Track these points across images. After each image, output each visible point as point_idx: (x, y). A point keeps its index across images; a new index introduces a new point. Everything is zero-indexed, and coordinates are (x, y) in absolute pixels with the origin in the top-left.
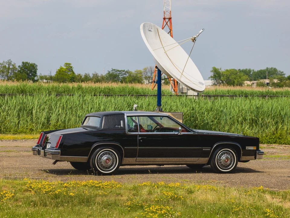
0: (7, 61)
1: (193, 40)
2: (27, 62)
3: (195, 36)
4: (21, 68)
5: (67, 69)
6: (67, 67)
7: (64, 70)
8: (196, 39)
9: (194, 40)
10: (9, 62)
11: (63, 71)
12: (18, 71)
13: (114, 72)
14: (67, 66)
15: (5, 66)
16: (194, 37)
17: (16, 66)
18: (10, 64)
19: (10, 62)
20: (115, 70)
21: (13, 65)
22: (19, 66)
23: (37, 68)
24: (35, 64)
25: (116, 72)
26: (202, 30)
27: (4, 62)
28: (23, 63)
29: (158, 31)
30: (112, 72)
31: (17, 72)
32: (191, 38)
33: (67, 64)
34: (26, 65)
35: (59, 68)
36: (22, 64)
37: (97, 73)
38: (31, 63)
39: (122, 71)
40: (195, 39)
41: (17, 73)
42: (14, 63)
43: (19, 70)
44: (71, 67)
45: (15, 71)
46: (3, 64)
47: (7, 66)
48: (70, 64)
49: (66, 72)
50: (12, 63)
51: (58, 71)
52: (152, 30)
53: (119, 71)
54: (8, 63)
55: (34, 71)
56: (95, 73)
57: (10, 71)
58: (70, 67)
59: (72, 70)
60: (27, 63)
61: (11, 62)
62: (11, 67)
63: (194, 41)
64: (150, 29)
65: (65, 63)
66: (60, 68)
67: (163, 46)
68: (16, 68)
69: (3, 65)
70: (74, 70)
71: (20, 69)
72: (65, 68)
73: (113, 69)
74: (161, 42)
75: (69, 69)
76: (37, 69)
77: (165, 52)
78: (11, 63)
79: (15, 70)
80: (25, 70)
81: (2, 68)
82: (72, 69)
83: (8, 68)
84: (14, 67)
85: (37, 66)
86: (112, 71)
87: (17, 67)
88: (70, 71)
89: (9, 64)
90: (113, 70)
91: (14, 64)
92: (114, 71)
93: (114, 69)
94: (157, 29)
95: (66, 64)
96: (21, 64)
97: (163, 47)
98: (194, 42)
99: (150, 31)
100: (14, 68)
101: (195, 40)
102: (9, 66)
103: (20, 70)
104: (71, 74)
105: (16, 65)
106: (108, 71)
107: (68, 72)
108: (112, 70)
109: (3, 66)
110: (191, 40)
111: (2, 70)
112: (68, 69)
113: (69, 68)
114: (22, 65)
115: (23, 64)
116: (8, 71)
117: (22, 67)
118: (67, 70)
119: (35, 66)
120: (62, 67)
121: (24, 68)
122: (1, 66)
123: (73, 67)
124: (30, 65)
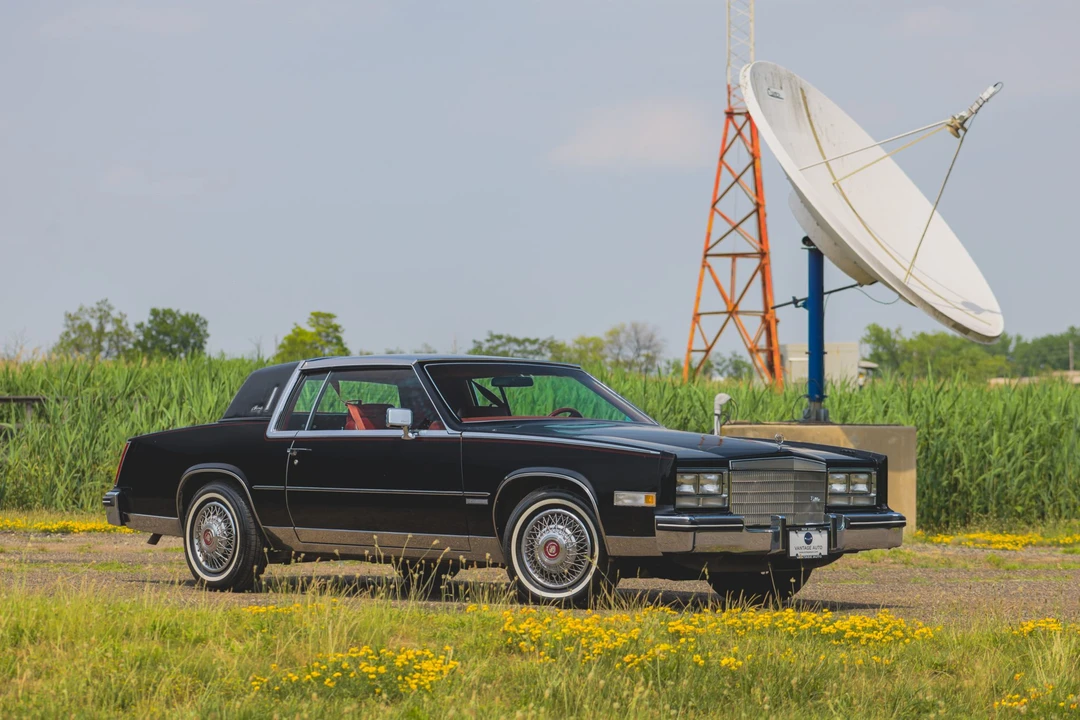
0: (95, 307)
1: (957, 129)
2: (170, 310)
3: (965, 114)
4: (147, 334)
5: (319, 334)
6: (321, 329)
7: (308, 340)
8: (966, 125)
9: (959, 128)
10: (100, 310)
11: (304, 343)
12: (135, 345)
13: (498, 346)
14: (318, 324)
15: (88, 326)
16: (961, 117)
17: (127, 325)
18: (104, 316)
19: (105, 308)
20: (500, 337)
21: (118, 322)
22: (140, 326)
23: (205, 331)
24: (197, 316)
25: (504, 344)
26: (991, 90)
27: (81, 309)
28: (155, 313)
29: (804, 98)
30: (490, 344)
31: (131, 346)
32: (949, 120)
33: (322, 319)
34: (164, 321)
35: (289, 332)
36: (152, 318)
38: (183, 313)
39: (527, 340)
40: (962, 125)
41: (129, 350)
42: (121, 314)
43: (139, 341)
44: (336, 329)
45: (124, 343)
46: (78, 319)
47: (94, 324)
48: (330, 316)
49: (316, 348)
50: (115, 314)
51: (286, 342)
52: (782, 93)
53: (516, 341)
54: (98, 314)
55: (195, 343)
57: (105, 344)
58: (332, 327)
59: (339, 340)
60: (168, 313)
61: (110, 308)
62: (109, 328)
63: (961, 132)
64: (775, 90)
65: (313, 314)
66: (293, 331)
67: (825, 158)
68: (129, 334)
69: (78, 322)
70: (344, 341)
71: (144, 335)
72: (313, 330)
73: (491, 335)
74: (818, 141)
75: (328, 335)
76: (208, 336)
77: (836, 184)
78: (109, 315)
79: (125, 340)
80: (163, 341)
81: (75, 332)
82: (338, 334)
83: (97, 331)
84: (121, 328)
85: (205, 323)
86: (488, 341)
87: (132, 328)
88: (329, 342)
89: (101, 318)
90: (493, 337)
91: (119, 317)
92: (497, 342)
93: (495, 333)
94: (802, 89)
95: (318, 315)
96: (146, 318)
97: (827, 163)
98: (958, 136)
99: (774, 95)
100: (121, 332)
101: (966, 130)
102: (100, 323)
103: (141, 338)
105: (127, 319)
106: (475, 341)
107: (322, 346)
108: (488, 338)
109: (80, 327)
110: (948, 128)
111: (76, 339)
112: (324, 334)
113: (329, 332)
114: (150, 322)
115: (155, 319)
116: (99, 342)
117: (150, 330)
118: (318, 338)
119: (197, 324)
120: (298, 327)
121: (159, 333)
122: (73, 325)
123: (343, 327)
124: (179, 319)
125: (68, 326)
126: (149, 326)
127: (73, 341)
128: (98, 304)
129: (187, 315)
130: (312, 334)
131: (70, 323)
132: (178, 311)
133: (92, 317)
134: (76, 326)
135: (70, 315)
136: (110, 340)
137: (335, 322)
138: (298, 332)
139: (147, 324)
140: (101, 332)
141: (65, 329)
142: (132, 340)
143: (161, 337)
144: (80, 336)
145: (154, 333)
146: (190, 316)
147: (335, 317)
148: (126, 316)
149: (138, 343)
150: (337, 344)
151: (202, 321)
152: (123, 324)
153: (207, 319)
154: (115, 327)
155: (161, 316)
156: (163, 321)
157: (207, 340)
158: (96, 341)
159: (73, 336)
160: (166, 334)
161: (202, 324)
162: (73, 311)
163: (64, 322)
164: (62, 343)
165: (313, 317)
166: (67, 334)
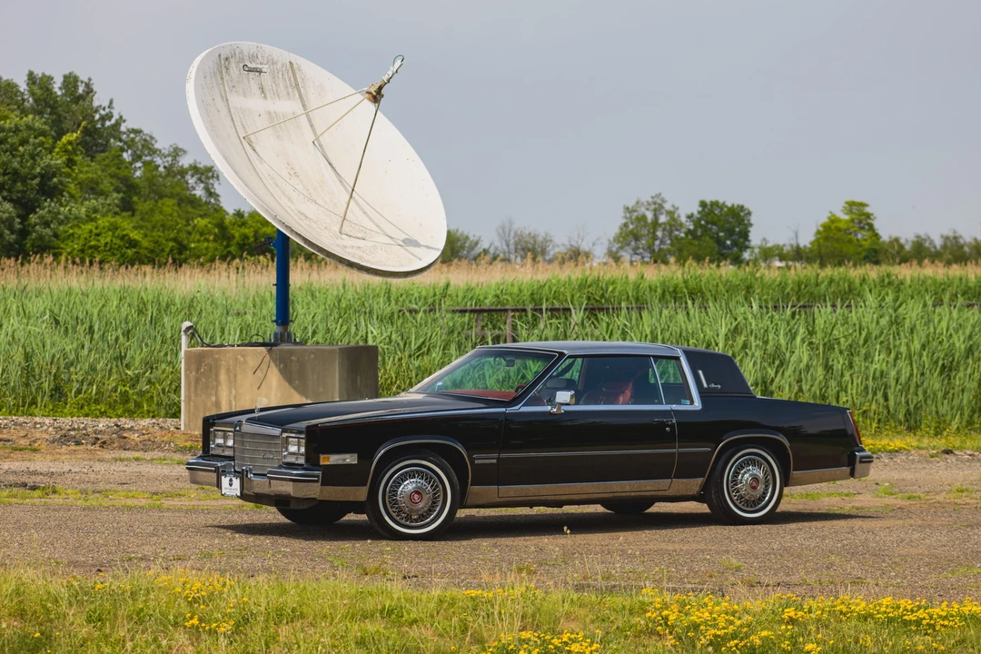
0: (650, 200)
2: (717, 202)
4: (697, 223)
5: (852, 221)
6: (854, 216)
7: (842, 226)
10: (655, 203)
11: (839, 230)
12: (686, 234)
14: (852, 212)
15: (644, 217)
17: (679, 216)
18: (658, 209)
19: (659, 201)
21: (670, 213)
22: (690, 217)
23: (749, 220)
24: (743, 207)
27: (638, 203)
28: (703, 204)
31: (683, 235)
33: (853, 206)
34: (713, 212)
35: (825, 220)
36: (700, 209)
37: (957, 235)
38: (729, 204)
41: (682, 238)
42: (673, 206)
43: (689, 230)
44: (868, 216)
45: (677, 233)
46: (634, 211)
47: (650, 216)
48: (863, 205)
49: (850, 234)
50: (668, 206)
51: (821, 229)
54: (653, 207)
55: (740, 232)
56: (951, 235)
57: (659, 234)
58: (864, 214)
59: (871, 227)
60: (715, 204)
61: (664, 201)
62: (663, 219)
65: (847, 203)
66: (829, 218)
68: (681, 225)
69: (635, 214)
70: (876, 227)
71: (694, 225)
72: (846, 217)
75: (860, 222)
76: (751, 225)
78: (663, 208)
79: (677, 230)
80: (710, 229)
81: (632, 223)
82: (869, 221)
83: (653, 222)
84: (674, 220)
85: (749, 213)
87: (683, 219)
88: (862, 228)
89: (655, 210)
91: (672, 209)
95: (851, 204)
96: (695, 209)
100: (674, 224)
102: (655, 215)
103: (692, 227)
104: (866, 240)
105: (679, 212)
107: (855, 231)
109: (637, 218)
111: (633, 229)
112: (856, 221)
113: (861, 216)
114: (699, 212)
115: (703, 210)
116: (654, 232)
117: (699, 220)
118: (851, 225)
119: (742, 214)
120: (834, 215)
121: (707, 222)
122: (631, 217)
123: (875, 215)
124: (725, 209)
125: (627, 218)
126: (699, 216)
127: (631, 232)
128: (652, 197)
129: (733, 206)
130: (847, 222)
131: (628, 215)
132: (724, 203)
133: (648, 209)
134: (633, 218)
135: (628, 208)
136: (664, 229)
137: (867, 210)
138: (833, 220)
139: (696, 215)
140: (656, 223)
141: (624, 221)
142: (684, 230)
143: (709, 226)
144: (637, 226)
145: (703, 222)
146: (735, 206)
147: (868, 206)
148: (678, 209)
149: (689, 232)
150: (869, 230)
151: (746, 212)
152: (676, 215)
153: (751, 210)
154: (668, 218)
155: (709, 207)
156: (711, 211)
157: (750, 229)
158: (651, 231)
159: (631, 227)
160: (714, 223)
161: (746, 214)
162: (631, 204)
163: (623, 215)
164: (621, 233)
165: (846, 206)
166: (626, 225)
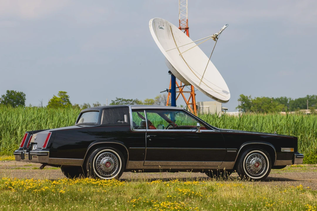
1: (215, 38)
2: (13, 91)
3: (217, 34)
4: (6, 99)
5: (62, 98)
7: (58, 100)
8: (218, 37)
9: (216, 38)
11: (57, 102)
13: (119, 102)
14: (61, 95)
16: (216, 35)
20: (120, 99)
22: (3, 96)
23: (25, 98)
24: (22, 93)
25: (121, 102)
26: (225, 26)
28: (8, 92)
29: (171, 29)
30: (117, 101)
31: (0, 103)
32: (212, 36)
34: (12, 95)
36: (7, 93)
37: (99, 104)
38: (17, 92)
39: (129, 100)
40: (216, 37)
43: (3, 101)
44: (67, 97)
48: (65, 93)
49: (61, 103)
51: (51, 101)
52: (164, 27)
53: (125, 100)
55: (21, 102)
56: (97, 103)
58: (66, 96)
59: (68, 100)
60: (12, 92)
63: (216, 39)
64: (161, 26)
65: (60, 92)
66: (53, 97)
67: (177, 46)
70: (70, 100)
71: (5, 99)
72: (60, 97)
74: (175, 42)
75: (64, 99)
76: (26, 99)
77: (180, 55)
80: (11, 101)
85: (25, 95)
86: (116, 101)
88: (65, 101)
92: (119, 101)
94: (170, 26)
95: (61, 92)
96: (5, 93)
97: (177, 48)
98: (215, 40)
99: (161, 28)
101: (217, 39)
103: (4, 100)
104: (66, 105)
106: (112, 101)
107: (63, 102)
108: (117, 99)
110: (212, 38)
112: (63, 98)
114: (7, 95)
115: (8, 94)
117: (7, 97)
118: (61, 100)
119: (22, 95)
120: (55, 96)
123: (69, 96)
124: (16, 94)
129: (18, 92)
132: (15, 91)
137: (67, 94)
138: (55, 98)
145: (8, 98)
146: (20, 93)
150: (67, 102)
155: (10, 93)
157: (25, 101)
160: (12, 99)
165: (60, 93)
